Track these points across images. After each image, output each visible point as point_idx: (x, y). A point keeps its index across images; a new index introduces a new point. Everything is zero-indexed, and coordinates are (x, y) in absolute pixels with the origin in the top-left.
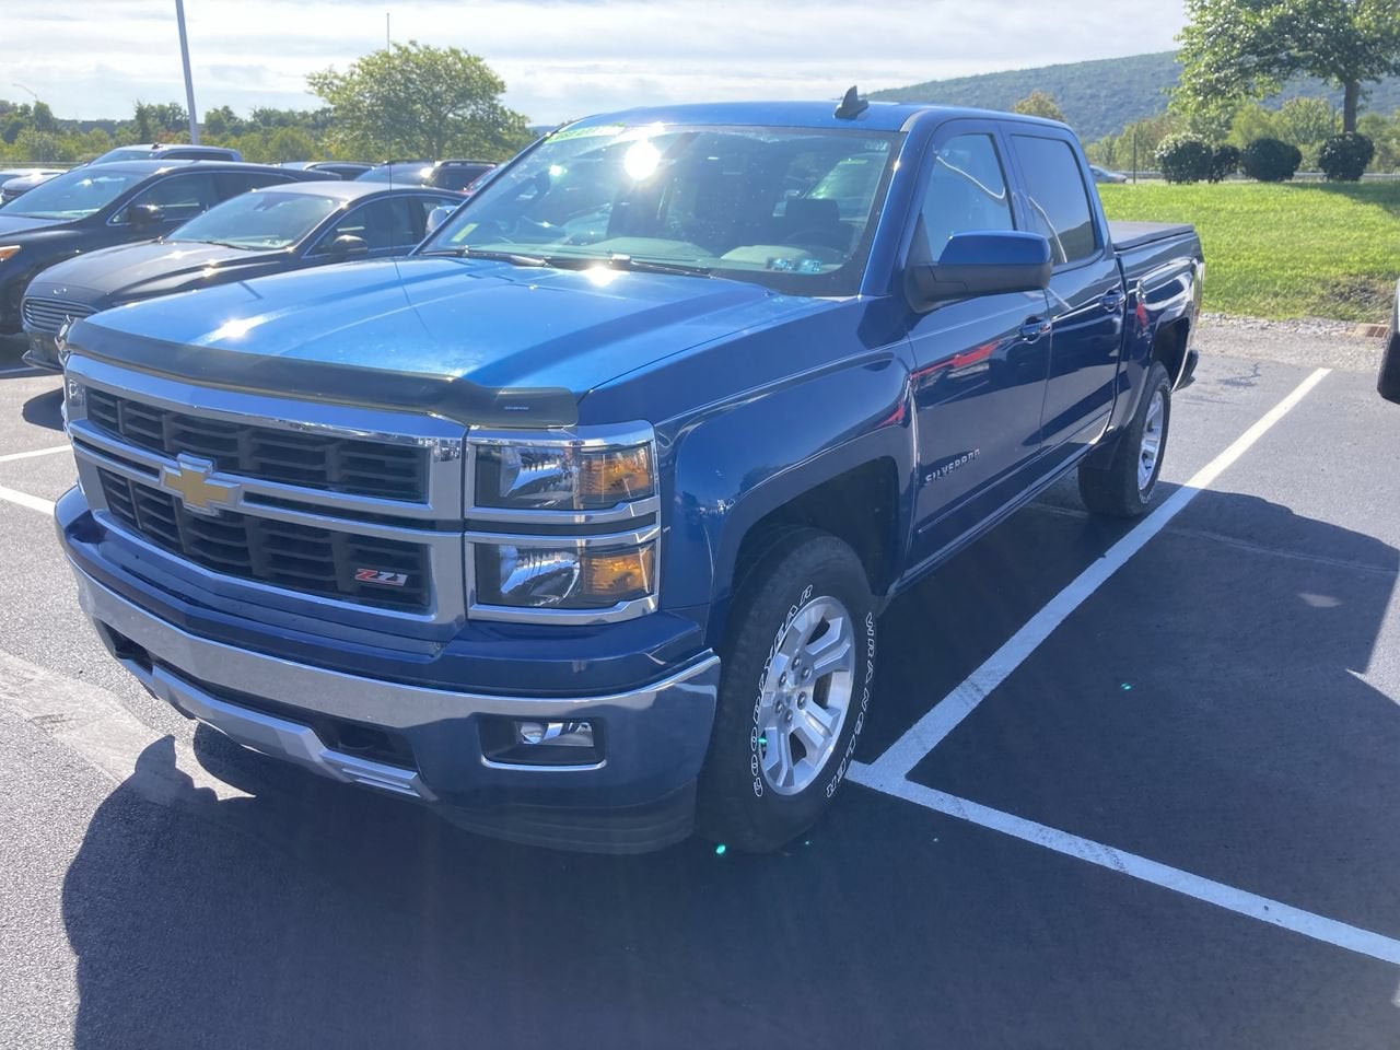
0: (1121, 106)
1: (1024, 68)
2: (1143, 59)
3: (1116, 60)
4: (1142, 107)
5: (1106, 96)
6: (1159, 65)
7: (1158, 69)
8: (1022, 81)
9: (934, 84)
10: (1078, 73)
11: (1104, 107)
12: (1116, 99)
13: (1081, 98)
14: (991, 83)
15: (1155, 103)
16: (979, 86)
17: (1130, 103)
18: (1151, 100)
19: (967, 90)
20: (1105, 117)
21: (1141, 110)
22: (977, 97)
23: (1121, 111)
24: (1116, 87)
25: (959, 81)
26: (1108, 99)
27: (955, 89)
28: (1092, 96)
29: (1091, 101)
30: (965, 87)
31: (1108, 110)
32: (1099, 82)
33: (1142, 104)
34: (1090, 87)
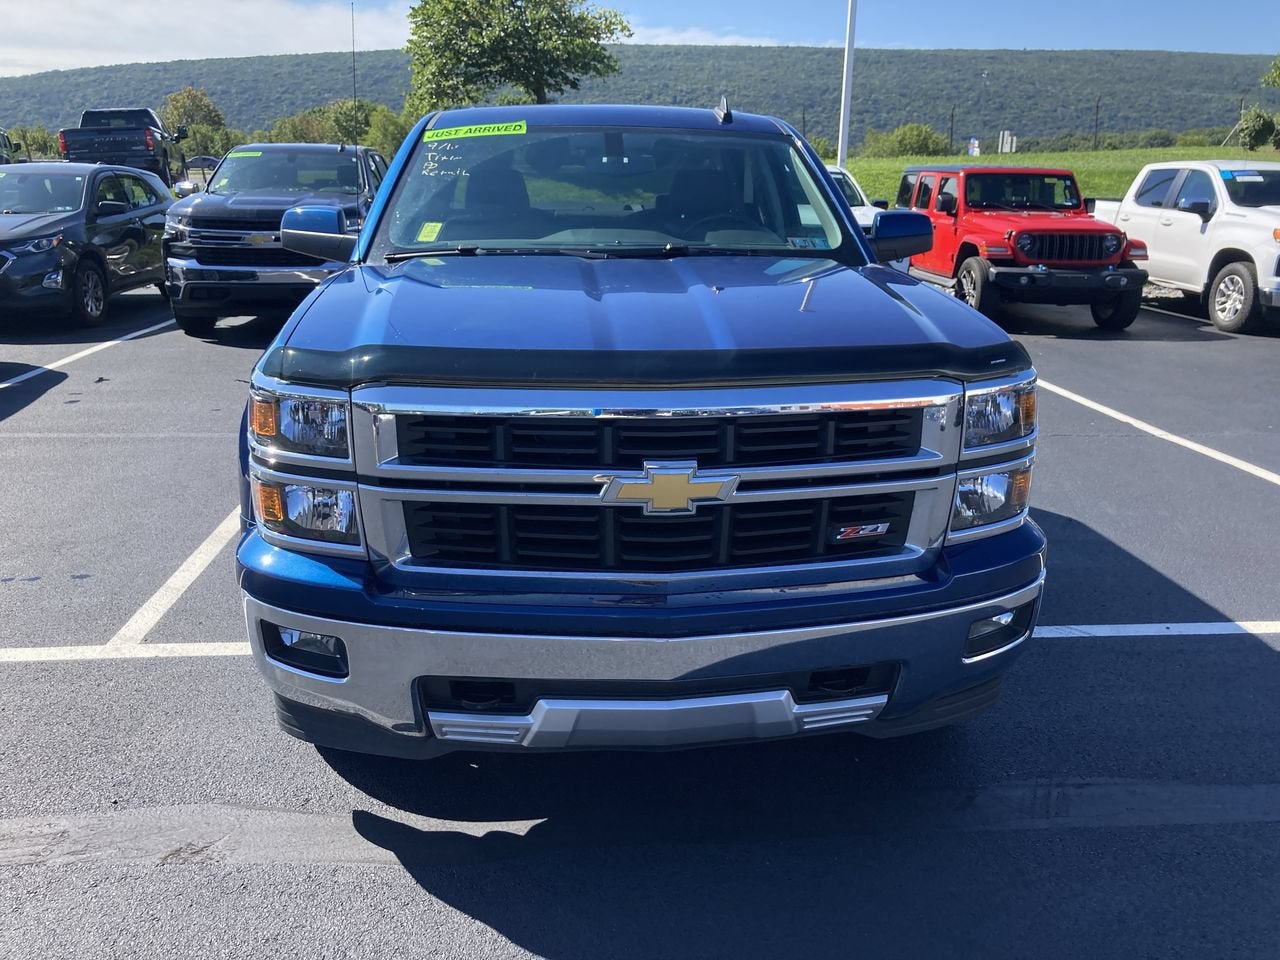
0: (253, 102)
1: (150, 62)
2: (261, 59)
3: (239, 59)
4: (272, 104)
5: (237, 93)
6: (279, 66)
7: (279, 71)
8: (150, 75)
9: (56, 73)
10: (205, 70)
11: (237, 103)
12: (246, 96)
13: (213, 94)
14: (119, 75)
15: (283, 101)
16: (106, 78)
17: (260, 100)
18: (279, 98)
19: (95, 81)
20: (240, 112)
21: (272, 107)
22: (106, 88)
23: (254, 107)
24: (244, 84)
25: (84, 72)
26: (239, 96)
27: (82, 79)
28: (224, 92)
29: (223, 96)
30: (92, 78)
31: (241, 106)
32: (227, 79)
33: (271, 101)
34: (220, 83)
